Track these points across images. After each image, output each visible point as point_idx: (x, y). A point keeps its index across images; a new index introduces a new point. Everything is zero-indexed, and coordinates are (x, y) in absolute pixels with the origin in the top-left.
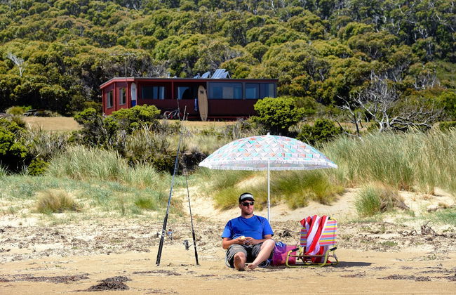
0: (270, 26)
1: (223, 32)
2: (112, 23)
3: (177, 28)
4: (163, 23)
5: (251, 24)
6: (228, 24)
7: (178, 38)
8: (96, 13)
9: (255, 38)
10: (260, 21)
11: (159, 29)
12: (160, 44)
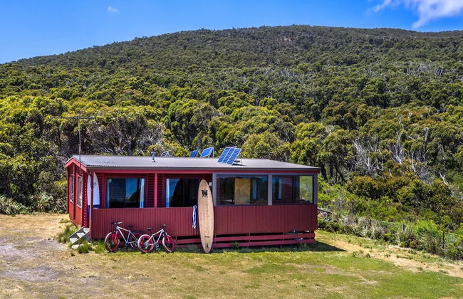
0: (231, 97)
1: (205, 100)
2: (152, 94)
3: (182, 97)
4: (175, 93)
5: (220, 95)
6: (208, 95)
7: (181, 102)
8: (146, 88)
9: (223, 104)
10: (225, 94)
11: (173, 97)
12: (172, 105)
